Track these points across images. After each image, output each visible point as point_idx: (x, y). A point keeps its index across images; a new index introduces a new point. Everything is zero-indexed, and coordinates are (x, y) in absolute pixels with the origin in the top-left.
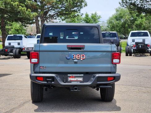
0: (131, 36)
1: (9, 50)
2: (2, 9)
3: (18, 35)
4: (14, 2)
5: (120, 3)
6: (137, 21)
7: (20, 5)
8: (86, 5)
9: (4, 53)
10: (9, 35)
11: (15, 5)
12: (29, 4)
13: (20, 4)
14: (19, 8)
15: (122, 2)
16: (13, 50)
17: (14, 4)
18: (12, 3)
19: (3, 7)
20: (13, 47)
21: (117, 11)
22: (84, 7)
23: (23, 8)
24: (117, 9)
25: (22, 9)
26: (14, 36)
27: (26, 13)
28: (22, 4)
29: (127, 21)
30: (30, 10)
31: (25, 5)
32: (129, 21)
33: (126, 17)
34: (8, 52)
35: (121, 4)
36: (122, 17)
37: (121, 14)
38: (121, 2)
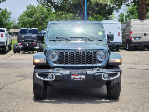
6: (48, 18)
21: (28, 8)
24: (28, 7)
29: (38, 18)
32: (40, 18)
33: (37, 14)
36: (33, 14)
37: (31, 11)
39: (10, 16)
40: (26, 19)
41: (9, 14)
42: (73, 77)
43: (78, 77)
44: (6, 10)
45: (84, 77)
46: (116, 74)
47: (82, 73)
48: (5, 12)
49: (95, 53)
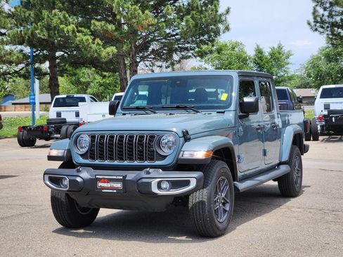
0: (321, 98)
1: (52, 127)
2: (44, 40)
3: (75, 96)
4: (67, 26)
5: (309, 24)
7: (79, 32)
8: (227, 28)
9: (40, 133)
10: (57, 97)
11: (68, 31)
12: (99, 28)
13: (80, 28)
14: (76, 36)
15: (314, 22)
16: (61, 127)
17: (65, 30)
18: (62, 26)
19: (44, 35)
20: (64, 122)
22: (224, 32)
23: (85, 38)
25: (82, 40)
26: (68, 97)
27: (91, 48)
28: (83, 29)
30: (100, 42)
31: (91, 31)
34: (49, 132)
35: (313, 24)
38: (312, 20)
39: (289, 60)
40: (324, 67)
41: (288, 57)
42: (100, 184)
43: (109, 185)
44: (280, 47)
45: (119, 185)
46: (187, 183)
47: (115, 177)
48: (280, 53)
49: (152, 137)
